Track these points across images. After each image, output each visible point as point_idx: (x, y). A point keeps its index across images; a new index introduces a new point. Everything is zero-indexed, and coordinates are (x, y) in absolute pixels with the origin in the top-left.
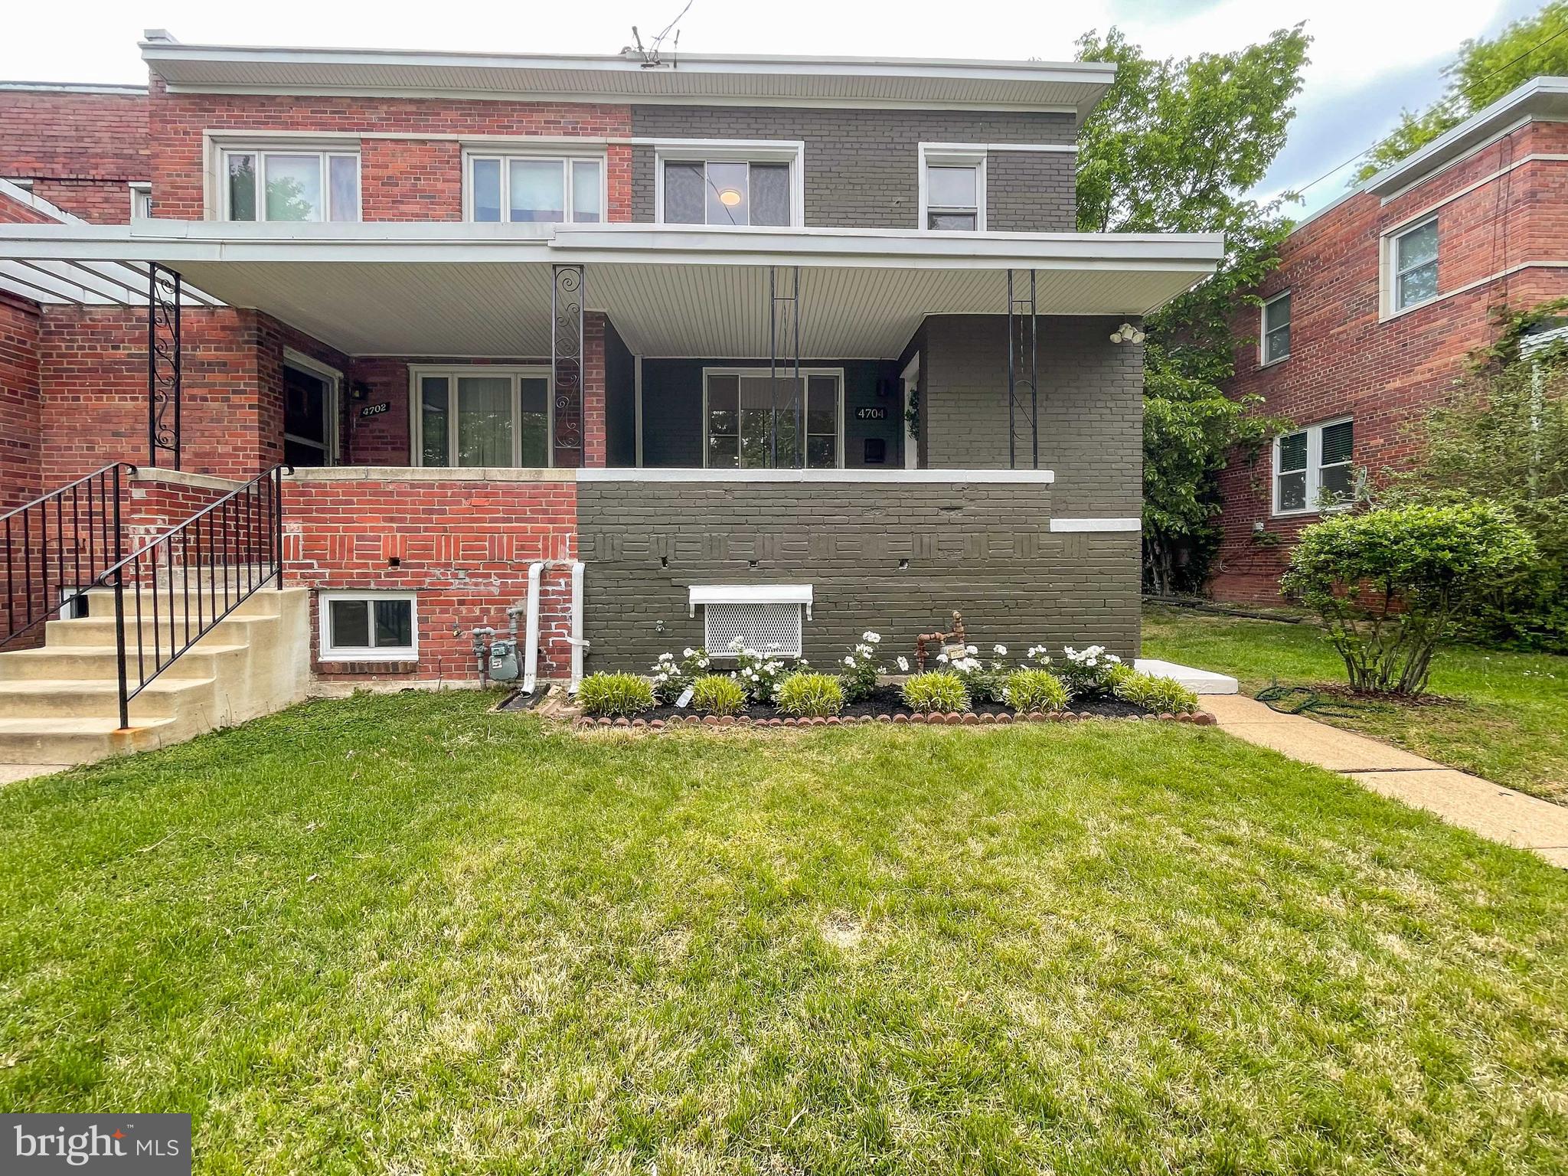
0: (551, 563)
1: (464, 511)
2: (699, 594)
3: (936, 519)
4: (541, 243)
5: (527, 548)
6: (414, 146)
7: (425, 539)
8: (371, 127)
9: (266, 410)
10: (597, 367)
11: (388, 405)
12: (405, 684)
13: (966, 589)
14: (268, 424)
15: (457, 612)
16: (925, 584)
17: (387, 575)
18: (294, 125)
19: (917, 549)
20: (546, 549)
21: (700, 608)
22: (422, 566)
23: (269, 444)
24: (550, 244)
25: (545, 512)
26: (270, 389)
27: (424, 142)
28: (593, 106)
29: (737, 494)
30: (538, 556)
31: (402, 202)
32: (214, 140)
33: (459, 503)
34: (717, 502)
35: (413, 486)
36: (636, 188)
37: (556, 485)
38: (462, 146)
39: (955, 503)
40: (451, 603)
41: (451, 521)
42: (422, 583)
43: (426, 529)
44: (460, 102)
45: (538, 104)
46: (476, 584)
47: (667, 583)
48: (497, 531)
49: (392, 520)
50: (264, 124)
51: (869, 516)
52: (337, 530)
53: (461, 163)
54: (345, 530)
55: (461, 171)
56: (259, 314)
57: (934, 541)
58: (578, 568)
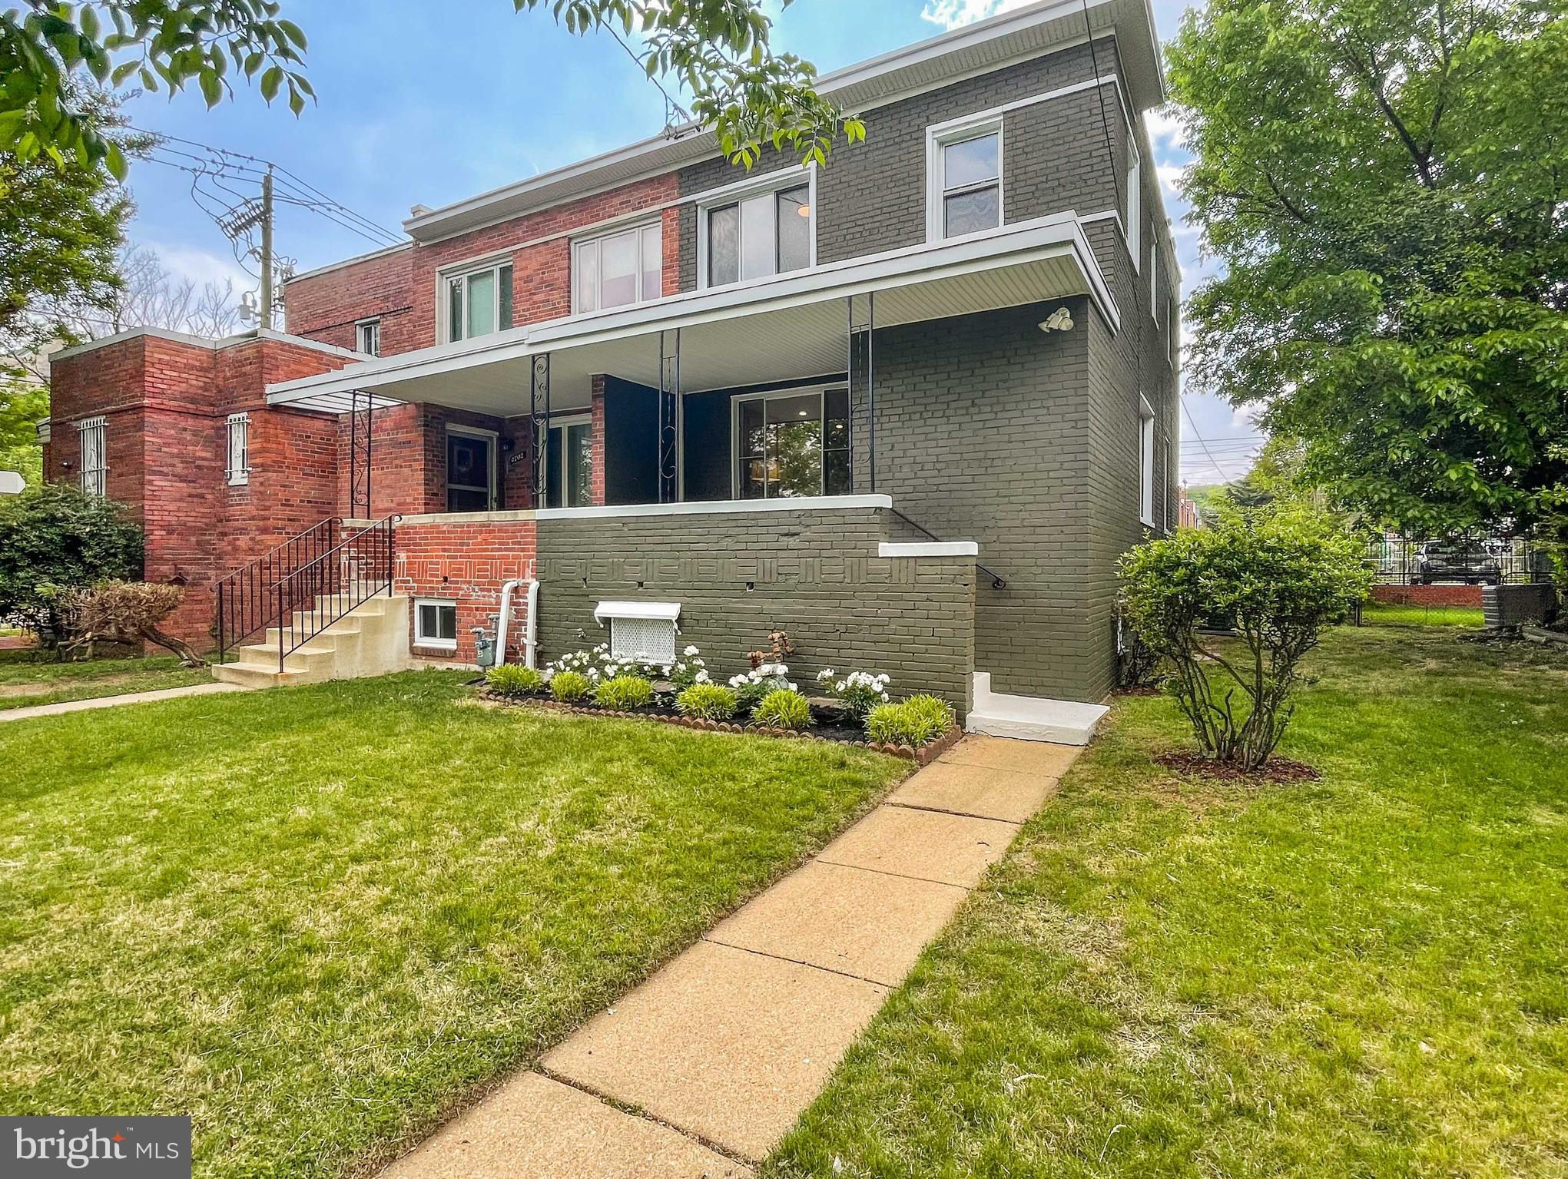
0: (521, 581)
1: (480, 544)
2: (605, 609)
3: (776, 545)
4: (519, 343)
5: (509, 572)
6: (542, 248)
7: (461, 563)
8: (519, 240)
9: (432, 471)
10: (600, 419)
11: (525, 453)
12: (450, 665)
13: (802, 612)
14: (433, 480)
15: (475, 617)
16: (768, 606)
17: (443, 589)
18: (479, 252)
19: (760, 573)
20: (519, 571)
21: (607, 621)
22: (457, 582)
23: (433, 494)
24: (526, 342)
25: (519, 543)
26: (434, 456)
27: (547, 243)
28: (652, 180)
29: (632, 526)
30: (514, 576)
31: (534, 294)
32: (442, 274)
33: (476, 538)
34: (617, 533)
35: (454, 526)
36: (682, 243)
37: (525, 523)
38: (570, 239)
39: (793, 529)
40: (470, 609)
41: (473, 550)
42: (457, 594)
43: (461, 557)
44: (568, 204)
45: (616, 190)
46: (484, 596)
47: (586, 599)
48: (493, 557)
49: (444, 550)
50: (464, 255)
51: (724, 543)
52: (420, 557)
53: (569, 253)
54: (425, 557)
55: (569, 259)
56: (426, 405)
57: (774, 566)
58: (534, 585)
